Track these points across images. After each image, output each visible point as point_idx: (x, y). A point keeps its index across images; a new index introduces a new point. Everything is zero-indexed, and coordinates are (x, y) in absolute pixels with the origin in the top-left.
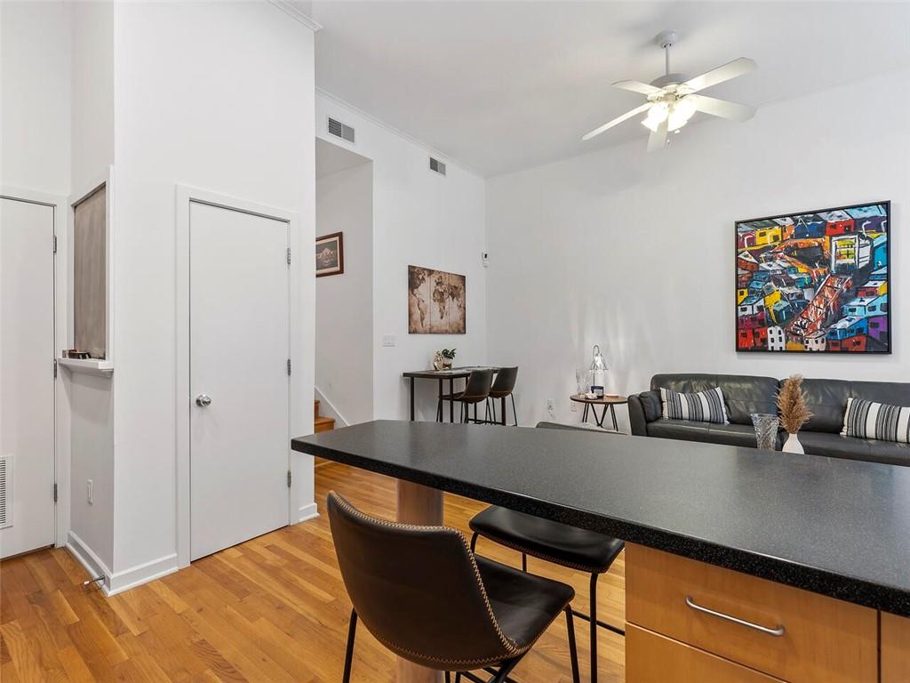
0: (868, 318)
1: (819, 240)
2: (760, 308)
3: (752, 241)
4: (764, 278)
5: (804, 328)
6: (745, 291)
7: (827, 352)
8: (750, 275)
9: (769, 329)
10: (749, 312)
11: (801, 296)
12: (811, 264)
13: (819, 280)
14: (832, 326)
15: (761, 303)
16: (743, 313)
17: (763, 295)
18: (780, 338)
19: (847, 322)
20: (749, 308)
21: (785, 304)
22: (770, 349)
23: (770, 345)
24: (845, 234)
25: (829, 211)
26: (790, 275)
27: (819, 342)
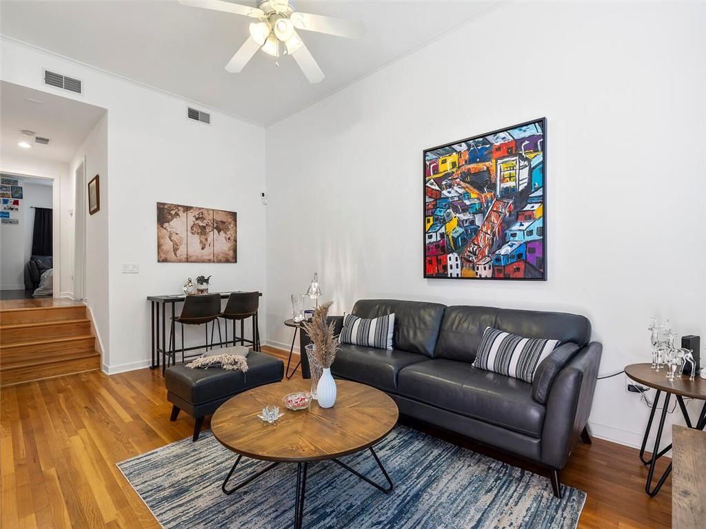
0: (527, 243)
1: (487, 163)
2: (442, 235)
3: (436, 170)
4: (445, 205)
5: (475, 255)
6: (431, 218)
7: (493, 278)
8: (434, 203)
9: (449, 256)
10: (434, 239)
11: (472, 222)
12: (480, 189)
13: (487, 205)
14: (497, 252)
15: (443, 230)
16: (430, 240)
17: (444, 222)
18: (457, 264)
19: (509, 248)
20: (434, 235)
21: (461, 230)
22: (449, 276)
23: (450, 271)
24: (508, 157)
25: (495, 133)
26: (465, 201)
27: (487, 268)
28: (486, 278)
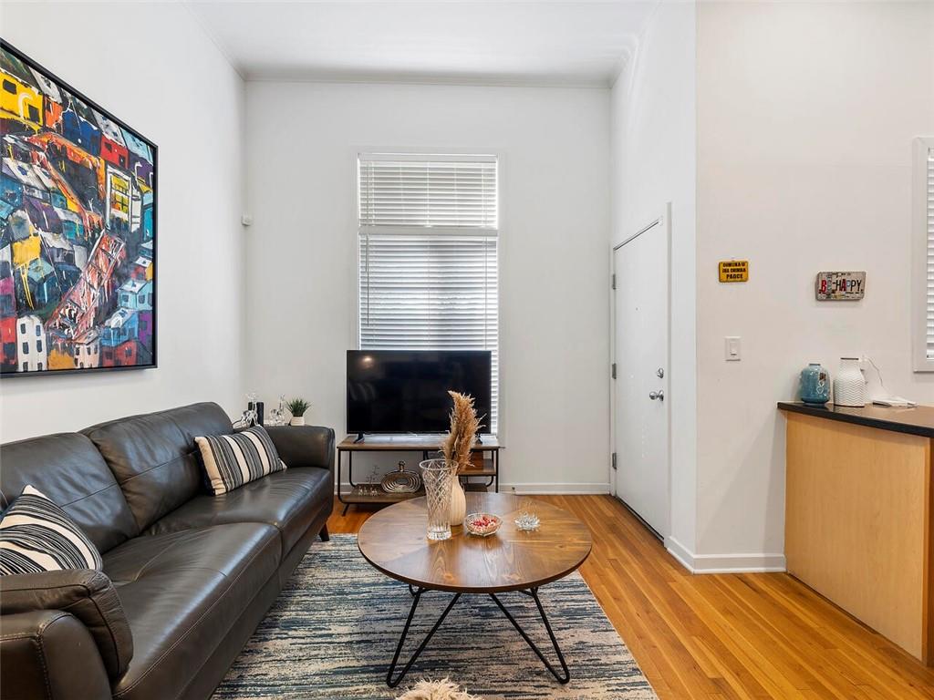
0: (141, 312)
1: (94, 159)
4: (13, 197)
5: (73, 323)
7: (101, 369)
9: (20, 322)
11: (69, 258)
12: (83, 199)
13: (93, 235)
14: (106, 324)
17: (9, 236)
18: (39, 343)
19: (120, 318)
21: (47, 269)
22: (21, 369)
23: (22, 358)
24: (120, 170)
25: (107, 116)
26: (56, 209)
27: (92, 351)
28: (91, 370)
